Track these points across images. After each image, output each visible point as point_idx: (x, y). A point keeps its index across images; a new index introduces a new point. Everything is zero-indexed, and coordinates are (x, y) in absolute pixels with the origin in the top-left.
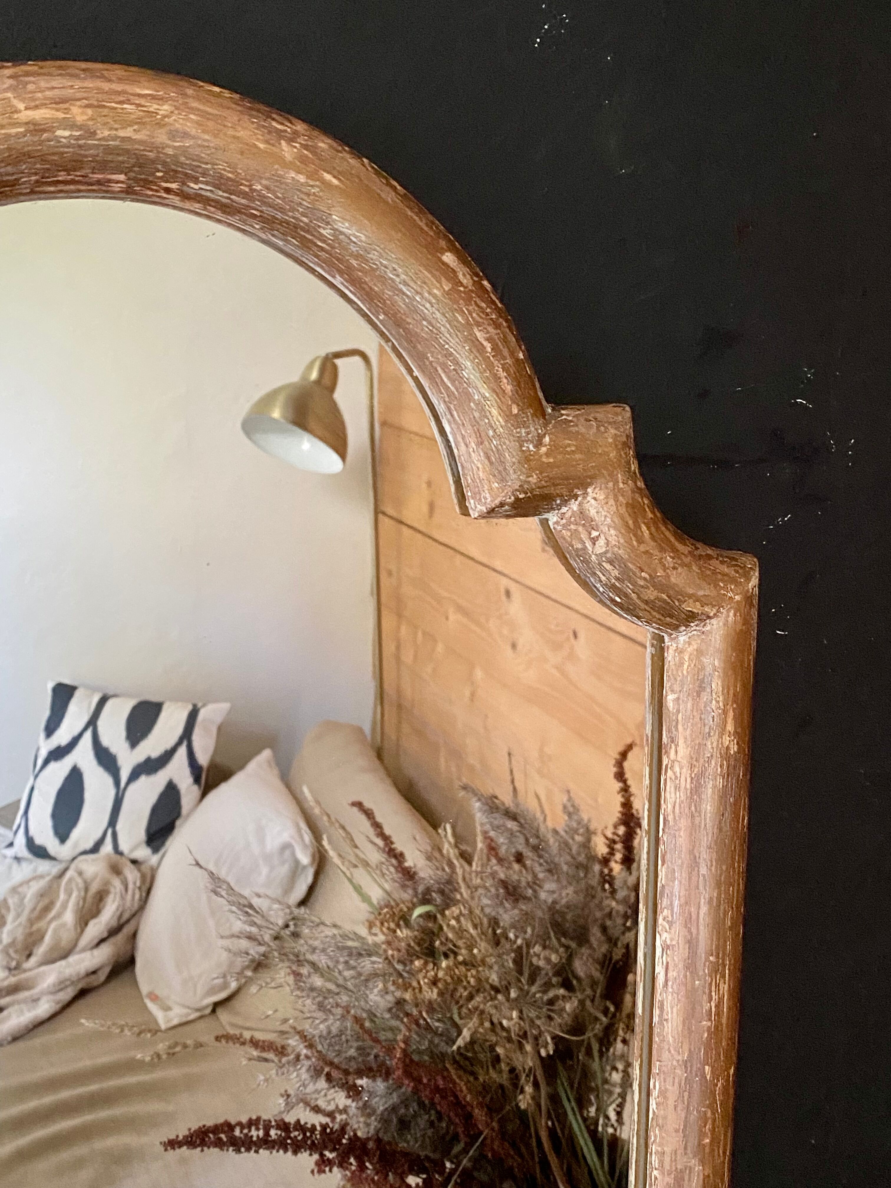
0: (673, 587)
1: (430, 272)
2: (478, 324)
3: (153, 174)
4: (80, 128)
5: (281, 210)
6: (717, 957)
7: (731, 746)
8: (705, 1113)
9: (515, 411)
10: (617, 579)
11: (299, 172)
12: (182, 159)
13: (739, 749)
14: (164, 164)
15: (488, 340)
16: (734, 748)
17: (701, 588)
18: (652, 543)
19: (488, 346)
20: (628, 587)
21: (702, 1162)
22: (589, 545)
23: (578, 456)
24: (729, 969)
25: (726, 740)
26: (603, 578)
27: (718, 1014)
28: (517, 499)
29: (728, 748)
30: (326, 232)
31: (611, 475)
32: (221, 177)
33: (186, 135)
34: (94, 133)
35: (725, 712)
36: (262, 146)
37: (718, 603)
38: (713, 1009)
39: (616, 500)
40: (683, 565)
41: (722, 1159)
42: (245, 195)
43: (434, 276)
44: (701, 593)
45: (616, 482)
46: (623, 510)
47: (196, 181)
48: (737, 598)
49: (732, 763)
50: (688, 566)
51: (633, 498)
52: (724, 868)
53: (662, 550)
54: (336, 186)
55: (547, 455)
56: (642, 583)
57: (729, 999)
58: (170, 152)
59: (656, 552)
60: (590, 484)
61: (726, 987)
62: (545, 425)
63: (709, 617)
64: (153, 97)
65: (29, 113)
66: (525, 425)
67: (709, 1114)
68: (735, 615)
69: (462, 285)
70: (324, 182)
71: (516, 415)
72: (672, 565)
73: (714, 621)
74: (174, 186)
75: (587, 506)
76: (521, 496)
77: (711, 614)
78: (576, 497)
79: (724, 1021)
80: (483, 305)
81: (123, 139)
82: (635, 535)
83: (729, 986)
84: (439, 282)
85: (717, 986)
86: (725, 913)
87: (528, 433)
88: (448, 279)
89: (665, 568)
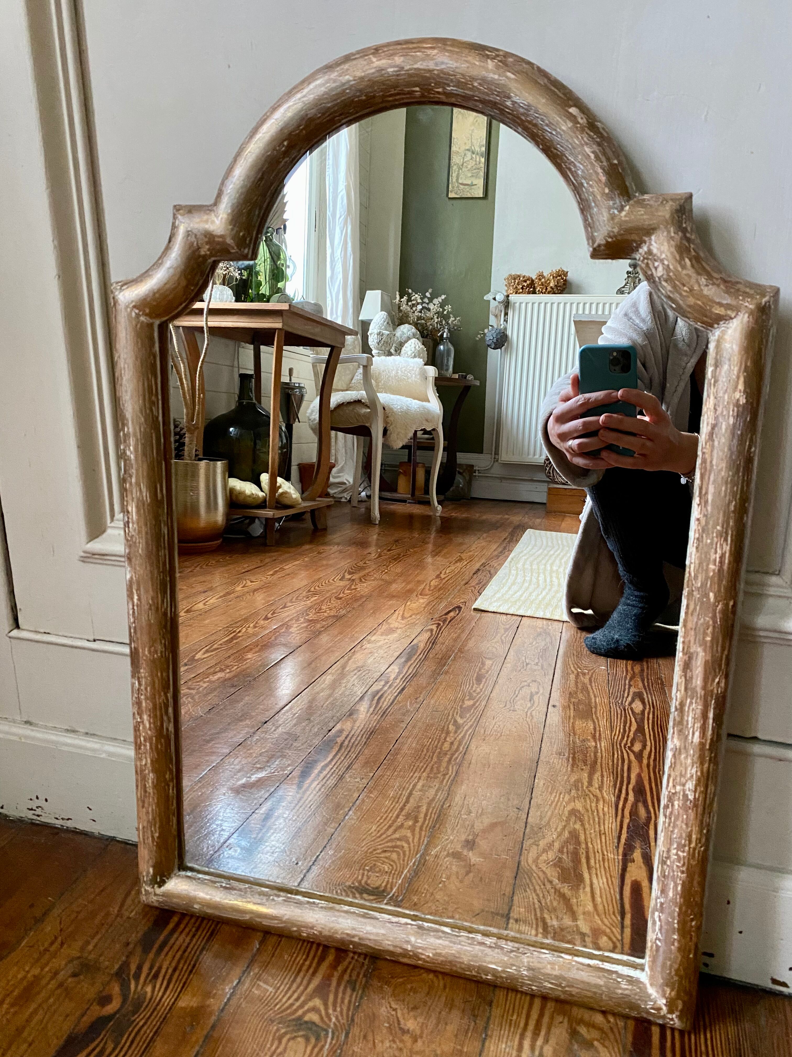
0: (706, 297)
1: (561, 118)
2: (587, 144)
3: (430, 85)
4: (397, 66)
5: (488, 95)
6: (723, 527)
7: (741, 399)
8: (708, 622)
9: (607, 191)
10: (670, 291)
11: (494, 74)
12: (442, 75)
13: (747, 401)
14: (434, 79)
15: (593, 152)
16: (743, 401)
17: (725, 299)
18: (693, 270)
19: (592, 156)
20: (676, 296)
21: (705, 651)
22: (654, 270)
23: (645, 217)
24: (731, 537)
25: (737, 395)
26: (663, 292)
27: (721, 562)
28: (607, 242)
29: (738, 400)
30: (509, 103)
31: (666, 227)
32: (459, 81)
33: (442, 63)
34: (403, 68)
35: (738, 377)
36: (477, 63)
37: (737, 309)
38: (718, 560)
39: (669, 243)
40: (713, 284)
41: (719, 654)
42: (470, 89)
43: (563, 120)
44: (725, 302)
45: (669, 232)
46: (673, 249)
47: (449, 86)
48: (752, 307)
49: (741, 409)
50: (718, 286)
51: (681, 243)
52: (731, 473)
53: (699, 274)
54: (513, 79)
55: (625, 216)
56: (684, 294)
57: (729, 557)
58: (436, 72)
59: (694, 275)
60: (653, 233)
61: (728, 548)
62: (628, 201)
63: (732, 318)
64: (431, 48)
65: (378, 63)
66: (612, 199)
67: (711, 623)
68: (748, 317)
69: (578, 123)
70: (507, 77)
71: (607, 194)
72: (705, 283)
73: (735, 320)
74: (440, 90)
75: (652, 247)
76: (610, 240)
77: (733, 316)
78: (645, 242)
79: (725, 567)
80: (592, 134)
81: (415, 69)
82: (680, 263)
83: (731, 548)
84: (565, 123)
85: (721, 545)
86: (730, 502)
87: (614, 204)
88: (571, 121)
89: (699, 285)
